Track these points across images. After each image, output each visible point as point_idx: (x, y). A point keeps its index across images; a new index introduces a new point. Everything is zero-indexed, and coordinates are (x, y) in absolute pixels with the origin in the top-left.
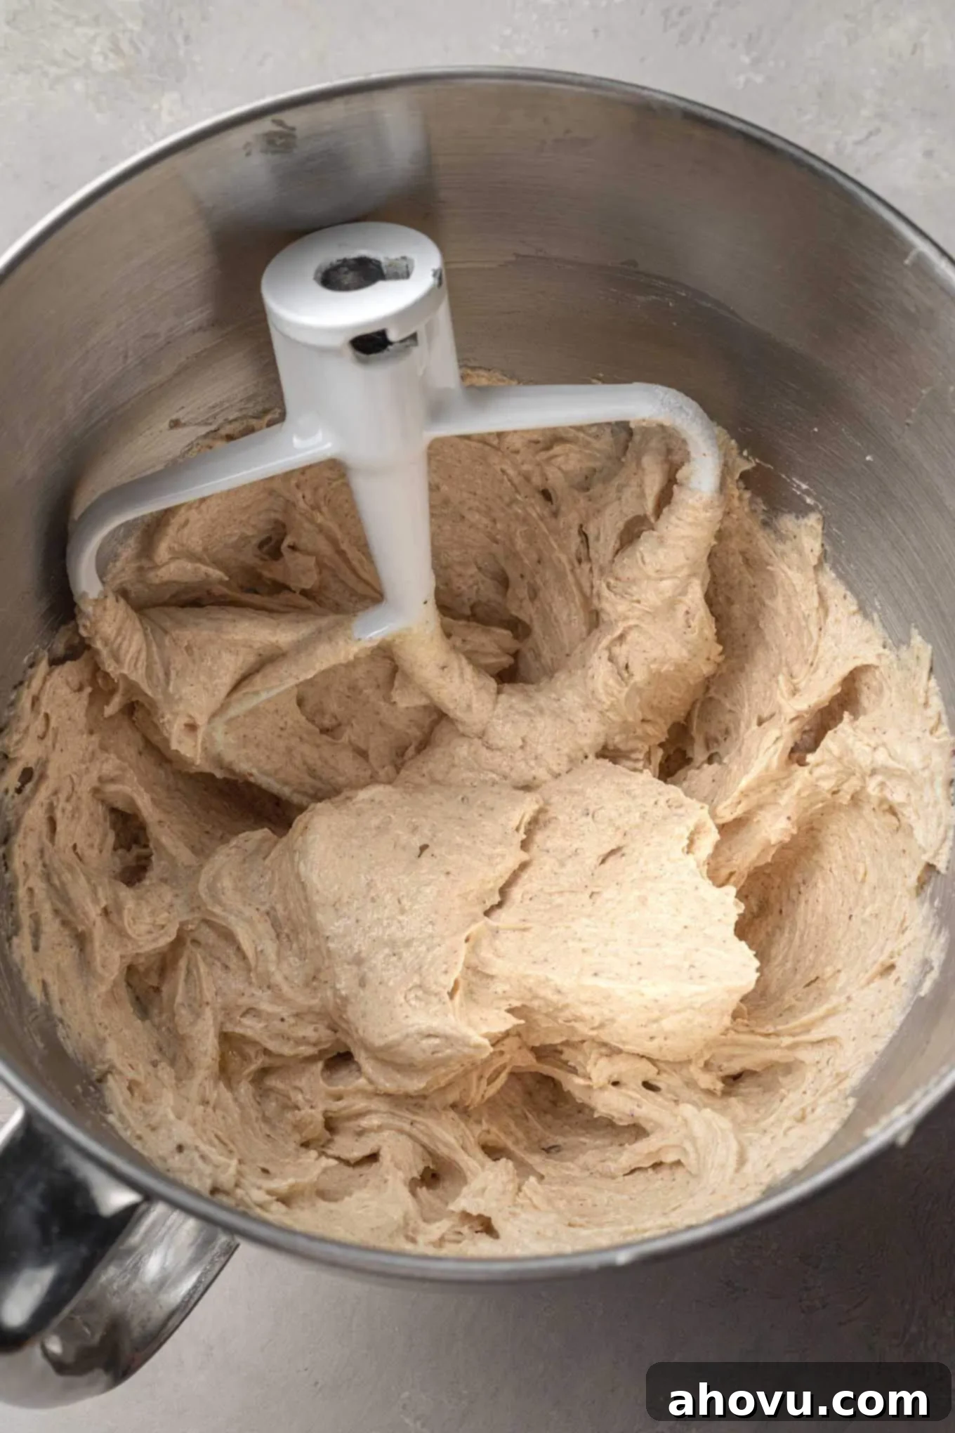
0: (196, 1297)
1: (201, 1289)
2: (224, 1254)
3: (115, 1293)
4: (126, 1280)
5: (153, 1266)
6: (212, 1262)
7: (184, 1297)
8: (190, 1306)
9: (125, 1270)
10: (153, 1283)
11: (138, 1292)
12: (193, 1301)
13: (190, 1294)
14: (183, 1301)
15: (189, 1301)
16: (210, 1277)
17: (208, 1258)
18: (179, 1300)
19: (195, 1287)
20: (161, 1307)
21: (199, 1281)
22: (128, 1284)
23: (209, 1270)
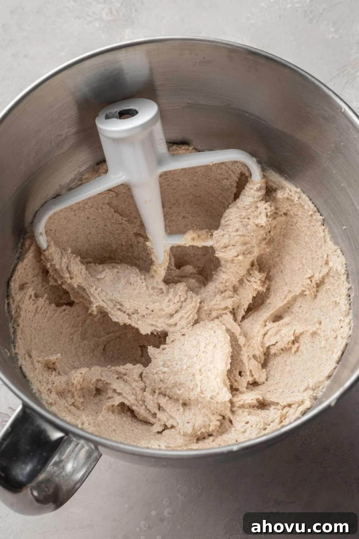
0: (85, 477)
1: (87, 474)
2: (95, 461)
3: (57, 476)
4: (60, 471)
5: (69, 467)
6: (91, 464)
7: (81, 477)
8: (83, 480)
9: (60, 468)
10: (69, 472)
11: (65, 476)
12: (84, 479)
13: (83, 476)
14: (80, 478)
15: (82, 479)
16: (90, 470)
17: (89, 463)
18: (79, 478)
19: (85, 473)
20: (73, 481)
21: (86, 471)
22: (61, 473)
23: (90, 467)
